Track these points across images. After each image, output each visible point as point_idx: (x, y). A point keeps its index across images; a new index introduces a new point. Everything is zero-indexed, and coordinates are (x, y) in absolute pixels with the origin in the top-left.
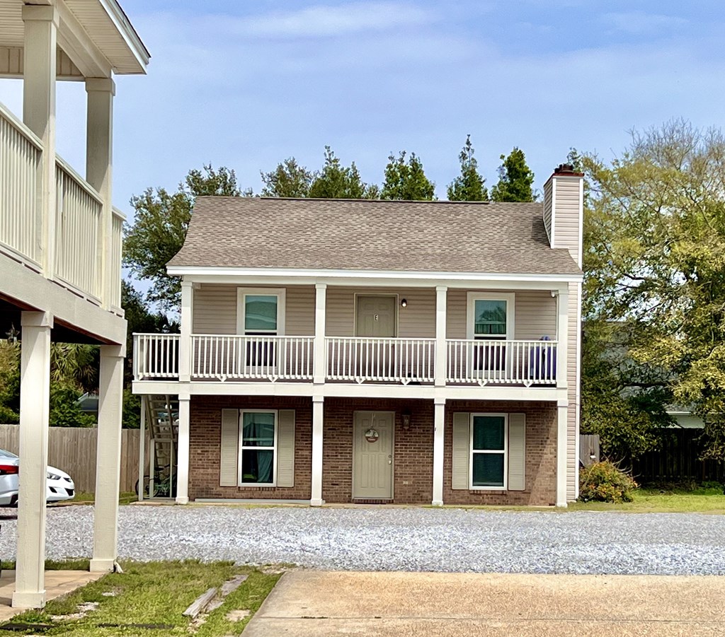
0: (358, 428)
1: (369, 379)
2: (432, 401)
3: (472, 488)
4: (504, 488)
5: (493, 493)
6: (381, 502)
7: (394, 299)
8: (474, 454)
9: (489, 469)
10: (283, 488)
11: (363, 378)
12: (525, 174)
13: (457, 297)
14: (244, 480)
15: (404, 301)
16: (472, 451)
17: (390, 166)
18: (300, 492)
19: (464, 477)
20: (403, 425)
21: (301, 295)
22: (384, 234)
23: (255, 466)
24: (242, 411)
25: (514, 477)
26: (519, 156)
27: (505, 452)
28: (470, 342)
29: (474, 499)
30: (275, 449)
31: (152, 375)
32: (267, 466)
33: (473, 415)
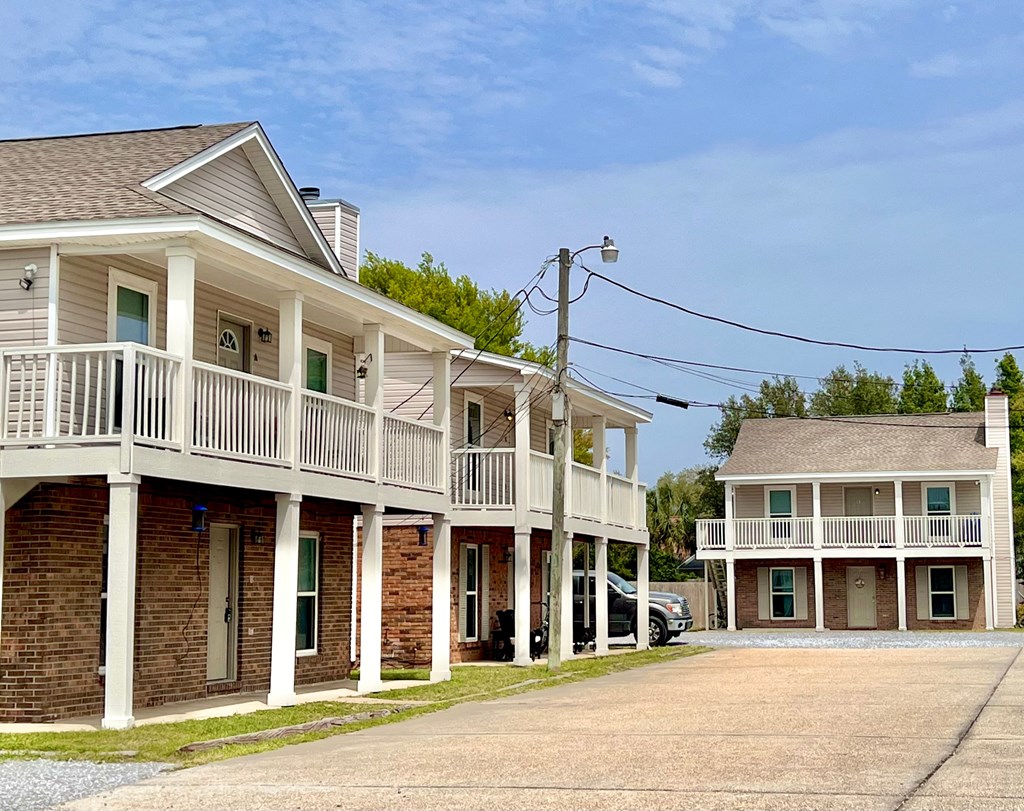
0: (850, 579)
1: (851, 545)
2: (895, 559)
3: (932, 618)
4: (954, 618)
5: (946, 622)
6: (868, 629)
7: (870, 488)
8: (933, 595)
9: (943, 605)
10: (801, 621)
11: (847, 545)
12: (1016, 374)
13: (911, 488)
14: (775, 616)
15: (877, 490)
16: (931, 593)
17: (906, 373)
18: (810, 624)
19: (925, 611)
20: (880, 575)
21: (805, 489)
22: (869, 442)
23: (782, 606)
24: (771, 569)
25: (961, 611)
26: (1010, 359)
27: (954, 593)
28: (925, 519)
29: (934, 626)
30: (794, 593)
31: (713, 546)
32: (789, 606)
33: (930, 567)
